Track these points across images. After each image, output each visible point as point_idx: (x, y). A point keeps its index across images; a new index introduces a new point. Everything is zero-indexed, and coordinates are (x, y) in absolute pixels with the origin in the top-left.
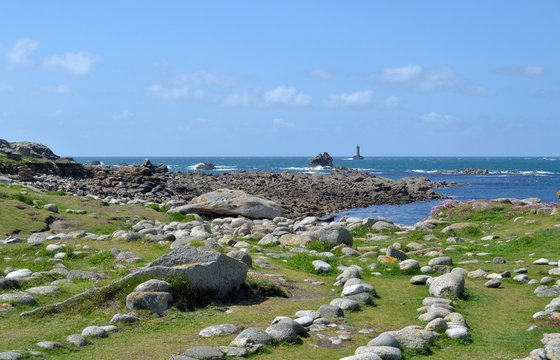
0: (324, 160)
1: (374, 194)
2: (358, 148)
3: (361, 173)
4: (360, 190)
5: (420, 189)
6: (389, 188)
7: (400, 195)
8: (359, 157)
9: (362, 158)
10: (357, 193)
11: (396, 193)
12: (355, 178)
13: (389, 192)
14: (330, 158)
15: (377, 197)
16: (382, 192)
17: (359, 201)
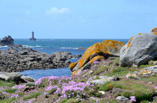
0: (8, 41)
1: (30, 63)
2: (33, 33)
3: (27, 49)
4: (21, 60)
5: (61, 60)
6: (40, 59)
7: (47, 64)
8: (33, 39)
9: (36, 40)
10: (19, 62)
11: (45, 62)
12: (22, 52)
13: (40, 62)
14: (12, 40)
15: (31, 65)
16: (35, 62)
17: (18, 68)
